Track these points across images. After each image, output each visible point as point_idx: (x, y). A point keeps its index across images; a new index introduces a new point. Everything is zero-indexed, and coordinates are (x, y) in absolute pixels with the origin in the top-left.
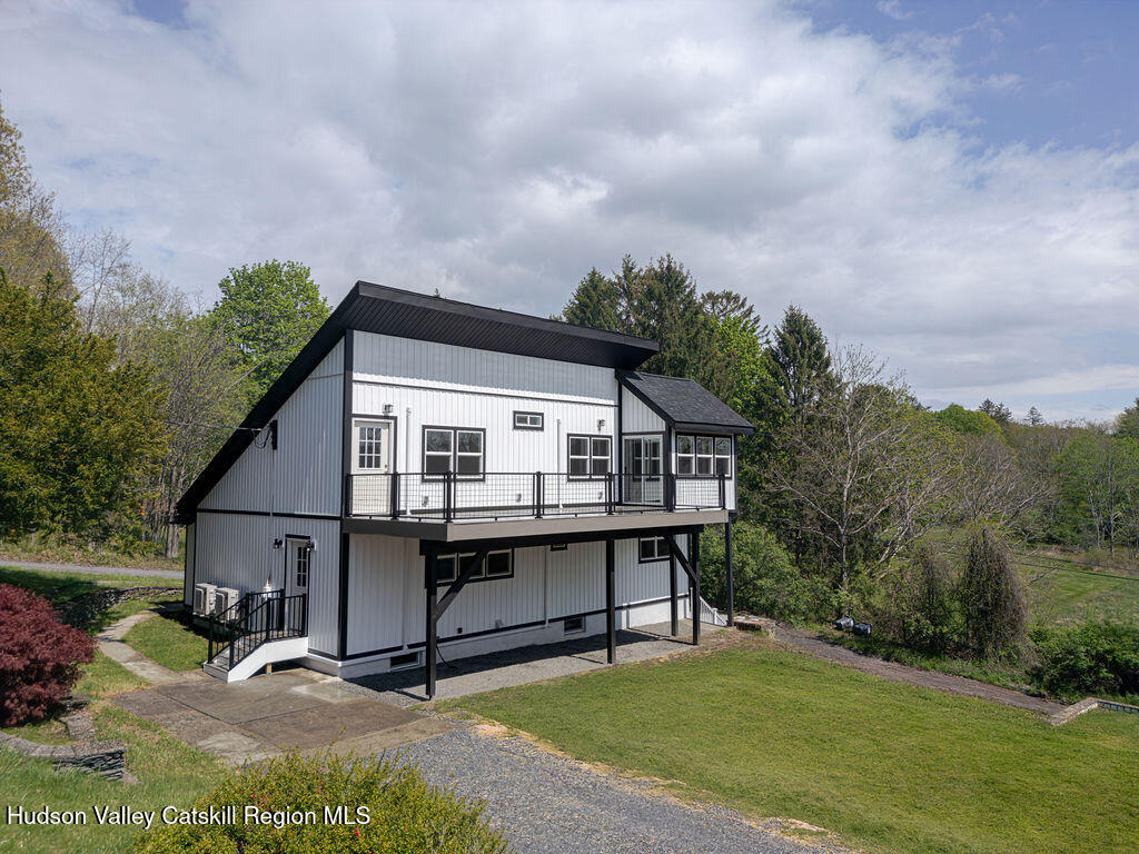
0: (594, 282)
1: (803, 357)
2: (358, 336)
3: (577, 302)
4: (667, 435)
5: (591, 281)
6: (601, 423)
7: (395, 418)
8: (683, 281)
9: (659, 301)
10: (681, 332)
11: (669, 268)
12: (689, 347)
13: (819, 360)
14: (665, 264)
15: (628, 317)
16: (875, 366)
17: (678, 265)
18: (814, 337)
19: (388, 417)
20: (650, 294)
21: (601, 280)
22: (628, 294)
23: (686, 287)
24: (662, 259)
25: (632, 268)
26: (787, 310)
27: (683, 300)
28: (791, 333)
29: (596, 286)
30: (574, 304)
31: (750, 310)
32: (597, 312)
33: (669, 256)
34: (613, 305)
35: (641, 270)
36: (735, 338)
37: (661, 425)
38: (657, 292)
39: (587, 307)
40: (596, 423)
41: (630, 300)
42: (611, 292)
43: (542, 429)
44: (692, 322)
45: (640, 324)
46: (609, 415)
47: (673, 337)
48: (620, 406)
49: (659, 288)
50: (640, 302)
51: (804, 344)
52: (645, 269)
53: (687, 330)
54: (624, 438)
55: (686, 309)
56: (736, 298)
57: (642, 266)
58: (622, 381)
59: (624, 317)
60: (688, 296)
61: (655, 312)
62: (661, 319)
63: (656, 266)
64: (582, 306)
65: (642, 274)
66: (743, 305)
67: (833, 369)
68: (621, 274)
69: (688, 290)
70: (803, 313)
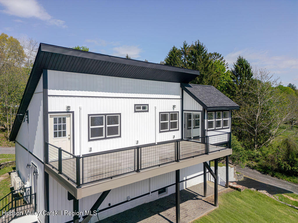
0: (174, 50)
1: (243, 73)
2: (50, 73)
3: (169, 57)
4: (203, 112)
5: (173, 50)
6: (174, 106)
7: (73, 112)
8: (203, 49)
9: (195, 55)
10: (202, 66)
11: (198, 45)
12: (205, 70)
13: (249, 74)
14: (197, 43)
15: (185, 61)
16: (269, 76)
17: (201, 43)
18: (247, 67)
19: (69, 112)
20: (192, 53)
21: (176, 49)
22: (185, 53)
23: (204, 51)
24: (196, 42)
25: (186, 45)
26: (238, 57)
27: (203, 55)
28: (239, 65)
29: (175, 51)
30: (168, 57)
31: (222, 58)
32: (175, 60)
33: (198, 41)
34: (180, 57)
35: (189, 46)
36: (219, 67)
37: (201, 108)
38: (194, 52)
39: (172, 58)
40: (172, 107)
41: (186, 55)
42: (179, 53)
43: (148, 111)
44: (206, 62)
45: (188, 63)
46: (178, 103)
47: (200, 67)
48: (182, 99)
49: (195, 51)
50: (189, 56)
51: (244, 69)
52: (190, 45)
53: (204, 65)
54: (184, 112)
55: (204, 58)
56: (218, 54)
57: (189, 44)
58: (183, 88)
59: (183, 61)
60: (205, 54)
61: (194, 59)
62: (195, 61)
63: (194, 44)
64: (170, 58)
65: (190, 47)
66: (220, 56)
67: (254, 77)
68: (183, 47)
69: (204, 52)
70: (244, 58)
